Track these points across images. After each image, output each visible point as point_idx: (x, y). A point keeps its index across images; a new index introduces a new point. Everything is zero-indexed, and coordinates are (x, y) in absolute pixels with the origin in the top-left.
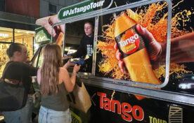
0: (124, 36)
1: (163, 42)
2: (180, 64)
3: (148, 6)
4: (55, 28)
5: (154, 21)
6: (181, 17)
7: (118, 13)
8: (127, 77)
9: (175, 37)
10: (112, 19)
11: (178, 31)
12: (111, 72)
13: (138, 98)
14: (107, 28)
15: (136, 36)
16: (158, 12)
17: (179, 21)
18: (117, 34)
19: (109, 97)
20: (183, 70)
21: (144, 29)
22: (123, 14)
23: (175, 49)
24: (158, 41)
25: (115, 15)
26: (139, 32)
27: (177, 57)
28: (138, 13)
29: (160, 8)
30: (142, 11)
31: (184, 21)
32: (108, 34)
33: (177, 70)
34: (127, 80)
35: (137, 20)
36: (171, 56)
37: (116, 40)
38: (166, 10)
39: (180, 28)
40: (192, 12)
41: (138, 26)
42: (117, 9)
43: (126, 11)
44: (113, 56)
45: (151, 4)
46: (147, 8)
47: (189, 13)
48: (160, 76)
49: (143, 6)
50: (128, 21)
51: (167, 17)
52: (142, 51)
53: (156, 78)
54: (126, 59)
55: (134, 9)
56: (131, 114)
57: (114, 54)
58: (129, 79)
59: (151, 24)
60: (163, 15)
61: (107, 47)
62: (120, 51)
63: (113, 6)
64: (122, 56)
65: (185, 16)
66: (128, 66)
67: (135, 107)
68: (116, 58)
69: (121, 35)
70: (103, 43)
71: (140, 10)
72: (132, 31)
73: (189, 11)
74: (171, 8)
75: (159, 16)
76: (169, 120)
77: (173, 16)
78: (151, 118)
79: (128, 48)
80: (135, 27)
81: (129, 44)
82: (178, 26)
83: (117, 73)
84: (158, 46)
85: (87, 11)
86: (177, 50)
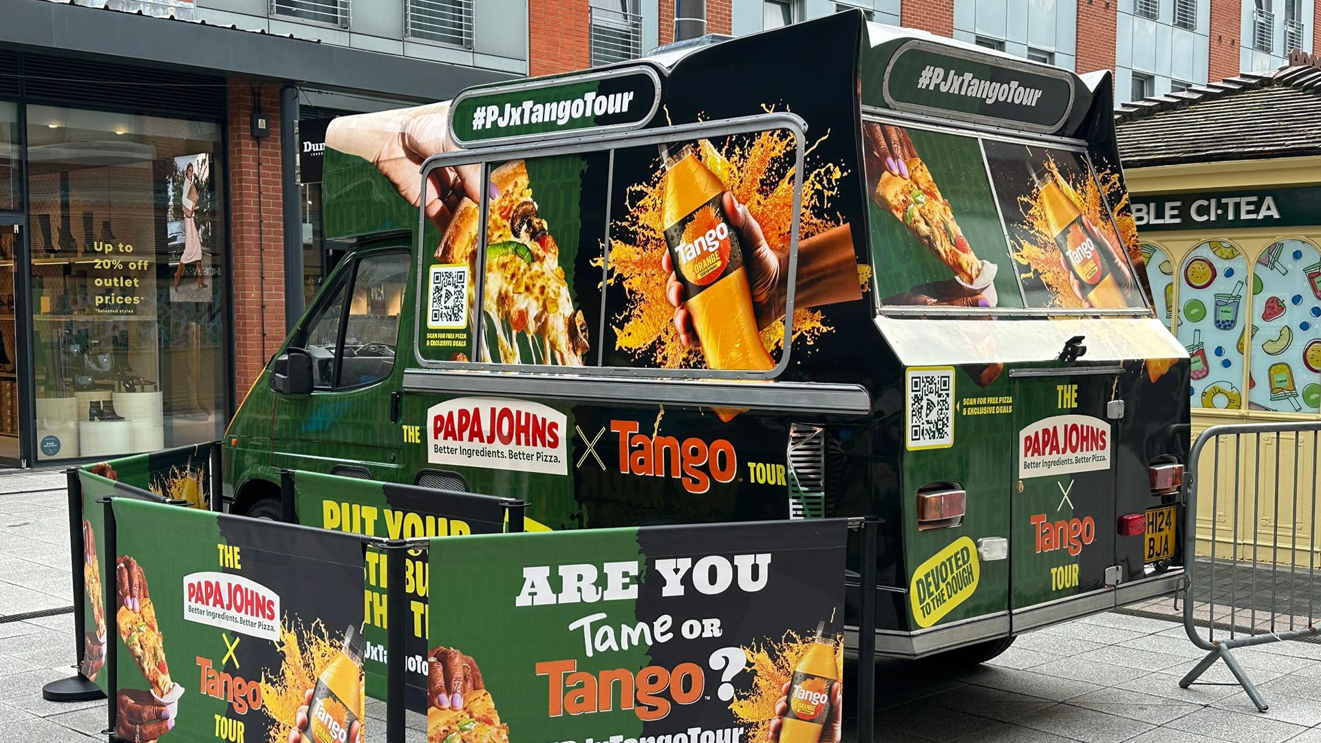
0: (690, 226)
1: (782, 250)
2: (814, 310)
3: (752, 136)
4: (436, 175)
5: (767, 187)
6: (820, 182)
7: (675, 149)
8: (695, 360)
9: (807, 236)
10: (656, 168)
11: (815, 220)
12: (653, 348)
13: (724, 418)
14: (641, 195)
15: (722, 231)
16: (774, 160)
17: (817, 191)
18: (670, 220)
19: (647, 431)
20: (818, 325)
21: (741, 209)
22: (688, 155)
23: (805, 270)
24: (772, 247)
25: (664, 153)
26: (728, 216)
27: (808, 292)
28: (729, 154)
29: (780, 149)
30: (737, 150)
31: (826, 193)
32: (644, 218)
33: (807, 326)
34: (695, 367)
35: (725, 177)
36: (799, 290)
37: (669, 241)
38: (790, 157)
39: (818, 212)
40: (842, 171)
41: (726, 198)
42: (672, 131)
43: (697, 145)
44: (659, 294)
45: (759, 133)
46: (751, 145)
47: (837, 174)
48: (773, 347)
49: (740, 136)
50: (701, 179)
51: (792, 178)
52: (735, 276)
53: (765, 351)
54: (695, 302)
55: (717, 142)
56: (705, 469)
57: (663, 285)
58: (701, 362)
59: (758, 196)
60: (785, 170)
61: (641, 264)
62: (680, 278)
63: (659, 121)
64: (685, 293)
65: (829, 181)
66: (700, 326)
67: (715, 444)
68: (668, 302)
69: (683, 224)
70: (629, 247)
71: (732, 145)
72: (713, 212)
73: (837, 169)
74: (801, 154)
75: (777, 171)
76: (790, 460)
77: (806, 178)
78: (751, 465)
79: (700, 266)
80: (718, 202)
81: (704, 255)
82: (814, 207)
83: (669, 349)
84: (772, 260)
85: (572, 123)
86: (811, 273)
